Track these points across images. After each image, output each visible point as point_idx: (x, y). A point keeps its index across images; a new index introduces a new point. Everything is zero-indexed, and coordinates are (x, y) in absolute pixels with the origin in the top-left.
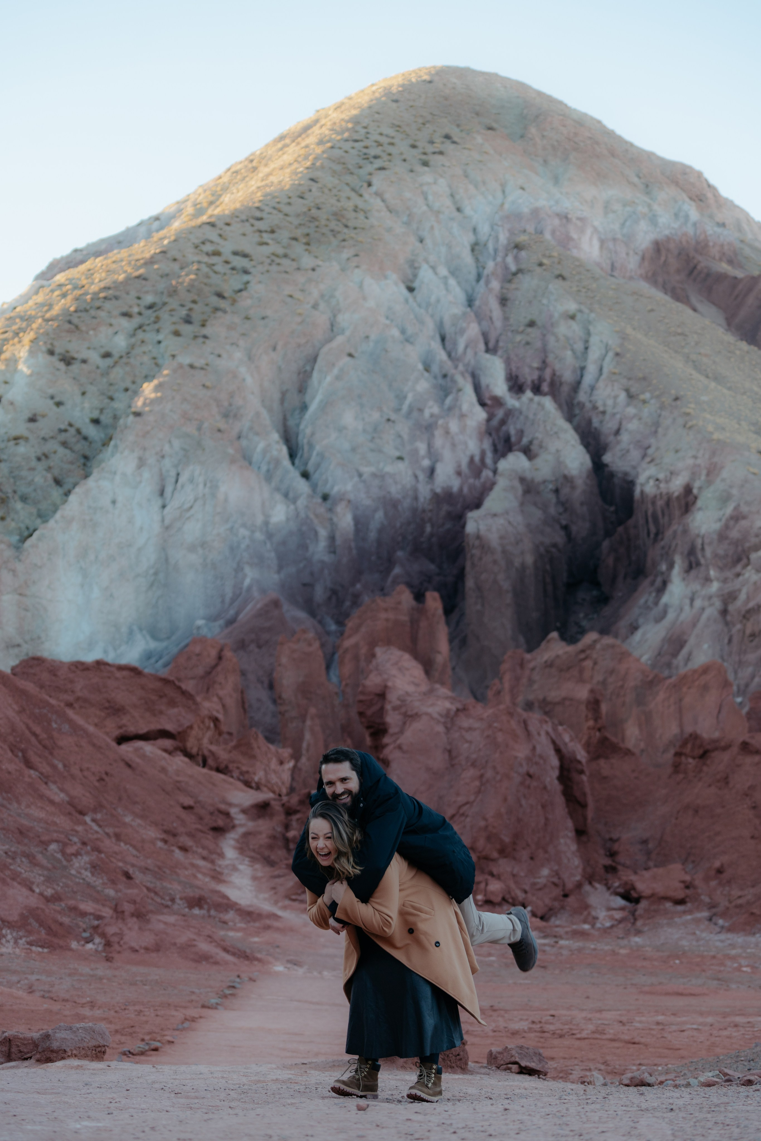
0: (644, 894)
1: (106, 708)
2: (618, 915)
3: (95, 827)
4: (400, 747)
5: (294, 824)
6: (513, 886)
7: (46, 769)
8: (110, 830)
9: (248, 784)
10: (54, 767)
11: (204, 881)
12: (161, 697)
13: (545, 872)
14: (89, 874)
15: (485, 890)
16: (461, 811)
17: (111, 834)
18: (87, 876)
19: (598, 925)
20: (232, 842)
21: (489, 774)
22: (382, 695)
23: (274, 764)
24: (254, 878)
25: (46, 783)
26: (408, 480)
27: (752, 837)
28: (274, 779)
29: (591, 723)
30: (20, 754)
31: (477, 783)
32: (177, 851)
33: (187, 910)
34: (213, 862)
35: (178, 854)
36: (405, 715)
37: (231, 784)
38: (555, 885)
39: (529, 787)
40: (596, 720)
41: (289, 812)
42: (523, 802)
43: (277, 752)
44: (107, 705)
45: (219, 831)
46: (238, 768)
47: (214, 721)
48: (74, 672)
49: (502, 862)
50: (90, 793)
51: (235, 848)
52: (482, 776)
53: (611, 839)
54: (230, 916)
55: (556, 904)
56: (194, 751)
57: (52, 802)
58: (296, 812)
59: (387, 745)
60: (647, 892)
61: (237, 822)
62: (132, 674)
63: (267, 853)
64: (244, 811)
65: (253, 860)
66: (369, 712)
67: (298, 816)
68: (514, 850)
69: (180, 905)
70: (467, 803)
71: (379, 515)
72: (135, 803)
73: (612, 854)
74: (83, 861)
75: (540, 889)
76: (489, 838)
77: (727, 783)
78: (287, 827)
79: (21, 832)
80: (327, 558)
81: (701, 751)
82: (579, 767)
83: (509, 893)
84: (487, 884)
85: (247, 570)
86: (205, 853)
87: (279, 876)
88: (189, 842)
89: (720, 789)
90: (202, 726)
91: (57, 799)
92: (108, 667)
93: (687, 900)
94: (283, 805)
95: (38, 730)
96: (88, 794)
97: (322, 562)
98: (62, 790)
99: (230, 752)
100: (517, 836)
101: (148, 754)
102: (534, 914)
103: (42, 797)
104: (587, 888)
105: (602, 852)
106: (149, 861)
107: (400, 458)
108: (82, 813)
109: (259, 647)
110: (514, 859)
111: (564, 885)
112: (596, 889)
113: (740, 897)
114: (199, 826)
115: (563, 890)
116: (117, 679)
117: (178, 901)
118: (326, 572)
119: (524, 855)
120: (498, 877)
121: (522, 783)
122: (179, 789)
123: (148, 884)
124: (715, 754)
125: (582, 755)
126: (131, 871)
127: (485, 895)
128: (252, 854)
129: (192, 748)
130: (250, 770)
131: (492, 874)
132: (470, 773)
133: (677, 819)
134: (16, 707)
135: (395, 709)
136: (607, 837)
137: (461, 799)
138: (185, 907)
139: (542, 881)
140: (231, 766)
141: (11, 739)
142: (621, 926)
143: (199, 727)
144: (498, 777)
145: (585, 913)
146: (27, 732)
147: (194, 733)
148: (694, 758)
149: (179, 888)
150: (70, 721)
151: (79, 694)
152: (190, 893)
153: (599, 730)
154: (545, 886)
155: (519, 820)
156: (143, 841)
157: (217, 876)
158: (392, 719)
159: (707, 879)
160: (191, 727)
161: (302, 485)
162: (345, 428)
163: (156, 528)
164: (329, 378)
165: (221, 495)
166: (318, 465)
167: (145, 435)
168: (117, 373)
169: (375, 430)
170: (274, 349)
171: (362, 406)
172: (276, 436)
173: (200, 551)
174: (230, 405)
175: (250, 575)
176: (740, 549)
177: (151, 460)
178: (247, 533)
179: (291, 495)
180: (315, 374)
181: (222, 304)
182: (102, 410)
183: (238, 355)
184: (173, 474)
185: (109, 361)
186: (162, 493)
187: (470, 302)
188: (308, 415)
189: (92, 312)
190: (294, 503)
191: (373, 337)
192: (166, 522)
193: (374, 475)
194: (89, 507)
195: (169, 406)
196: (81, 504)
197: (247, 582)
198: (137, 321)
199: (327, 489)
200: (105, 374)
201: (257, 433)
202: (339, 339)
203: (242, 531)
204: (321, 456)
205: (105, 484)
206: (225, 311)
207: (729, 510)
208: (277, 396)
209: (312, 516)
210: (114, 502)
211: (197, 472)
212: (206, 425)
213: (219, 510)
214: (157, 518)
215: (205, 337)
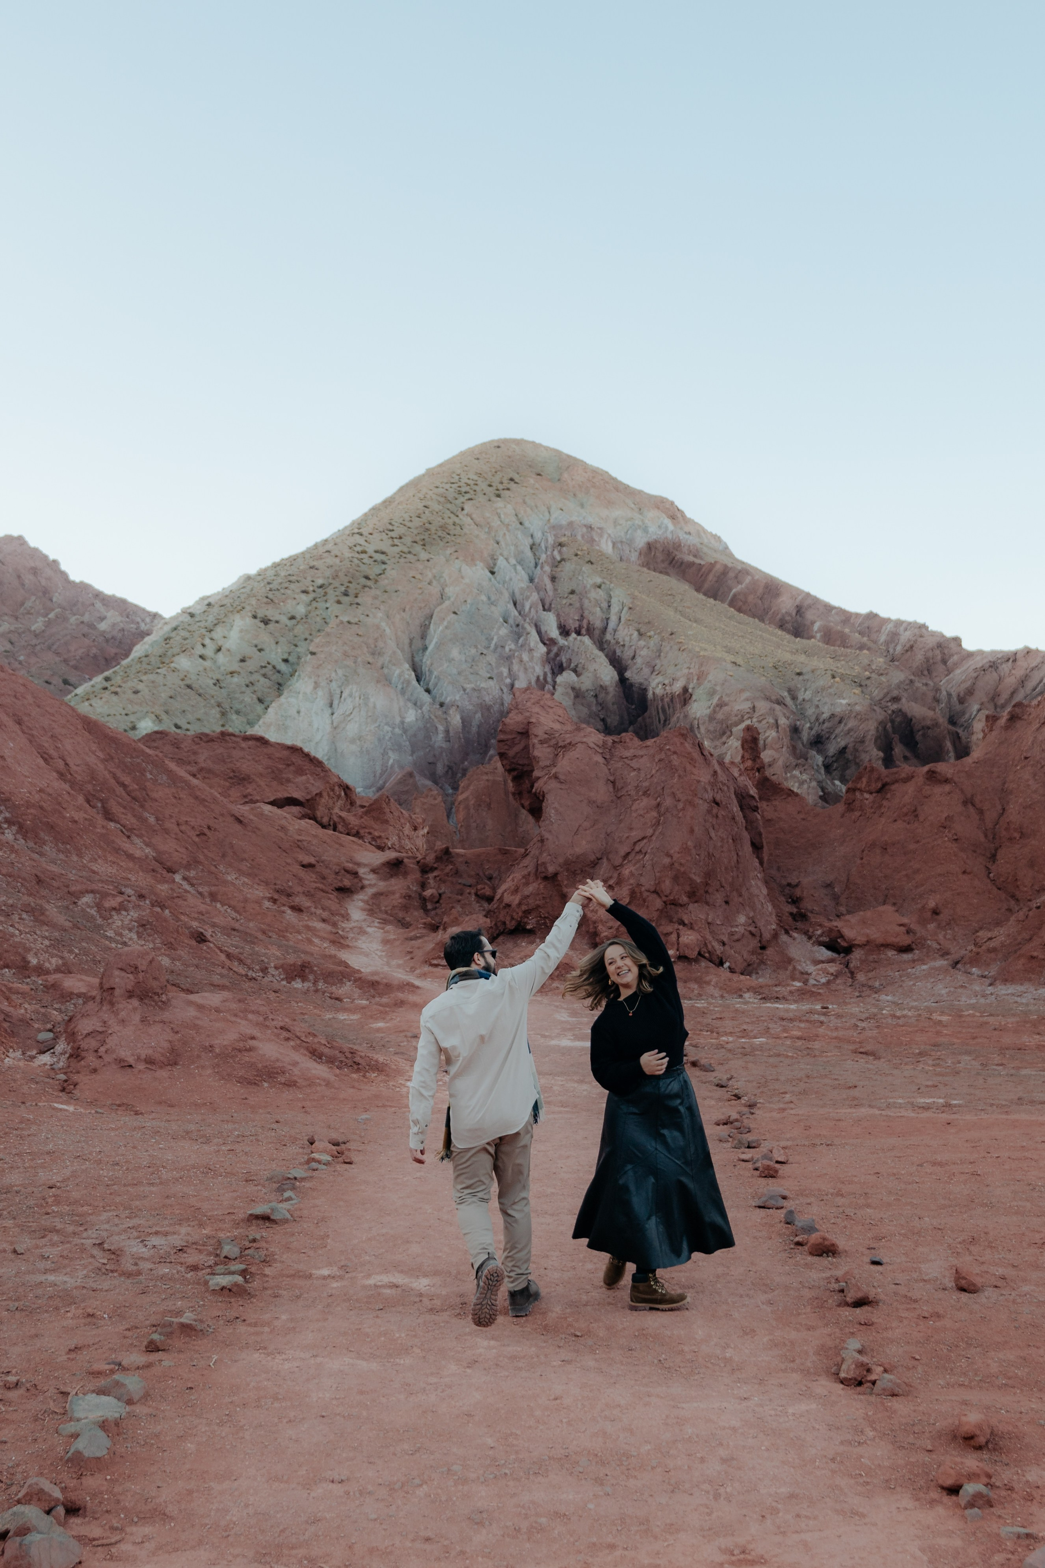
0: (856, 942)
1: (231, 778)
2: (833, 968)
3: (187, 887)
4: (556, 777)
5: (431, 881)
6: (709, 937)
7: (130, 820)
8: (204, 889)
9: (381, 848)
10: (143, 820)
11: (321, 946)
12: (288, 765)
13: (742, 919)
14: (135, 937)
15: (678, 944)
16: (637, 848)
17: (206, 894)
18: (130, 939)
19: (812, 982)
20: (361, 904)
21: (668, 802)
22: (525, 734)
23: (407, 829)
24: (385, 942)
25: (129, 837)
26: (496, 692)
27: (964, 872)
28: (408, 845)
29: (749, 763)
30: (99, 805)
31: (655, 814)
32: (289, 911)
33: (284, 983)
34: (335, 925)
35: (290, 915)
36: (556, 746)
37: (361, 846)
38: (753, 934)
39: (717, 817)
40: (754, 760)
41: (425, 869)
42: (713, 834)
43: (411, 817)
44: (232, 775)
45: (344, 891)
46: (370, 833)
47: (344, 790)
48: (199, 744)
49: (691, 907)
50: (187, 848)
51: (364, 910)
52: (658, 805)
53: (789, 885)
54: (346, 988)
55: (754, 958)
56: (325, 820)
57: (131, 857)
58: (433, 869)
59: (539, 778)
60: (861, 940)
61: (366, 882)
62: (258, 744)
63: (401, 915)
64: (374, 871)
65: (385, 922)
66: (511, 753)
67: (435, 873)
68: (707, 892)
69: (275, 977)
70: (643, 838)
71: (478, 716)
72: (243, 860)
73: (795, 901)
74: (129, 917)
75: (738, 940)
76: (676, 879)
77: (917, 816)
78: (423, 886)
79: (39, 881)
80: (444, 745)
81: (879, 785)
82: (753, 803)
83: (706, 944)
84: (678, 937)
85: (390, 753)
86: (325, 915)
87: (416, 938)
88: (305, 902)
89: (909, 823)
90: (331, 793)
91: (138, 854)
92: (233, 738)
93: (914, 946)
94: (418, 862)
95: (127, 780)
96: (183, 850)
97: (441, 747)
98: (147, 845)
99: (362, 817)
100: (709, 875)
101: (266, 812)
102: (732, 970)
103: (117, 850)
104: (784, 938)
105: (783, 899)
106: (251, 925)
107: (491, 678)
108: (170, 870)
110: (707, 903)
111: (761, 936)
112: (794, 939)
113: (990, 939)
114: (321, 886)
115: (760, 941)
116: (242, 749)
117: (272, 971)
118: (444, 754)
119: (719, 898)
120: (691, 927)
121: (709, 812)
122: (298, 846)
123: (232, 950)
124: (893, 787)
125: (753, 791)
126: (208, 934)
127: (678, 950)
128: (385, 916)
129: (322, 817)
130: (383, 834)
131: (682, 923)
132: (645, 802)
133: (862, 859)
134: (101, 755)
135: (542, 742)
136: (784, 882)
137: (636, 834)
138: (282, 980)
139: (741, 929)
140: (362, 832)
141: (89, 787)
142: (838, 981)
143: (329, 795)
144: (680, 805)
145: (790, 968)
146: (112, 781)
147: (323, 800)
148: (871, 793)
149: (278, 954)
150: (169, 772)
151: (203, 765)
152: (291, 959)
153: (758, 770)
154: (743, 935)
155: (710, 856)
156: (246, 900)
157: (339, 941)
158: (541, 752)
159: (923, 922)
160: (320, 795)
161: (426, 697)
162: (453, 659)
163: (328, 728)
164: (441, 628)
165: (371, 705)
166: (436, 684)
167: (319, 667)
168: (300, 629)
169: (473, 660)
170: (404, 611)
171: (464, 645)
172: (407, 666)
173: (358, 743)
174: (376, 646)
175: (393, 757)
176: (724, 725)
177: (323, 683)
178: (390, 729)
179: (418, 704)
180: (432, 626)
181: (369, 583)
182: (289, 653)
183: (380, 615)
184: (338, 692)
185: (294, 621)
186: (331, 705)
187: (531, 580)
188: (428, 653)
189: (282, 591)
190: (421, 709)
191: (469, 601)
192: (335, 724)
193: (474, 689)
194: (282, 716)
195: (334, 648)
196: (276, 714)
197: (391, 761)
198: (312, 595)
199: (442, 700)
200: (291, 630)
201: (394, 665)
202: (447, 603)
203: (387, 728)
204: (438, 678)
205: (292, 700)
206: (370, 588)
207: (715, 701)
208: (407, 641)
209: (433, 717)
210: (298, 712)
211: (354, 690)
212: (359, 659)
213: (370, 714)
214: (328, 721)
215: (358, 604)
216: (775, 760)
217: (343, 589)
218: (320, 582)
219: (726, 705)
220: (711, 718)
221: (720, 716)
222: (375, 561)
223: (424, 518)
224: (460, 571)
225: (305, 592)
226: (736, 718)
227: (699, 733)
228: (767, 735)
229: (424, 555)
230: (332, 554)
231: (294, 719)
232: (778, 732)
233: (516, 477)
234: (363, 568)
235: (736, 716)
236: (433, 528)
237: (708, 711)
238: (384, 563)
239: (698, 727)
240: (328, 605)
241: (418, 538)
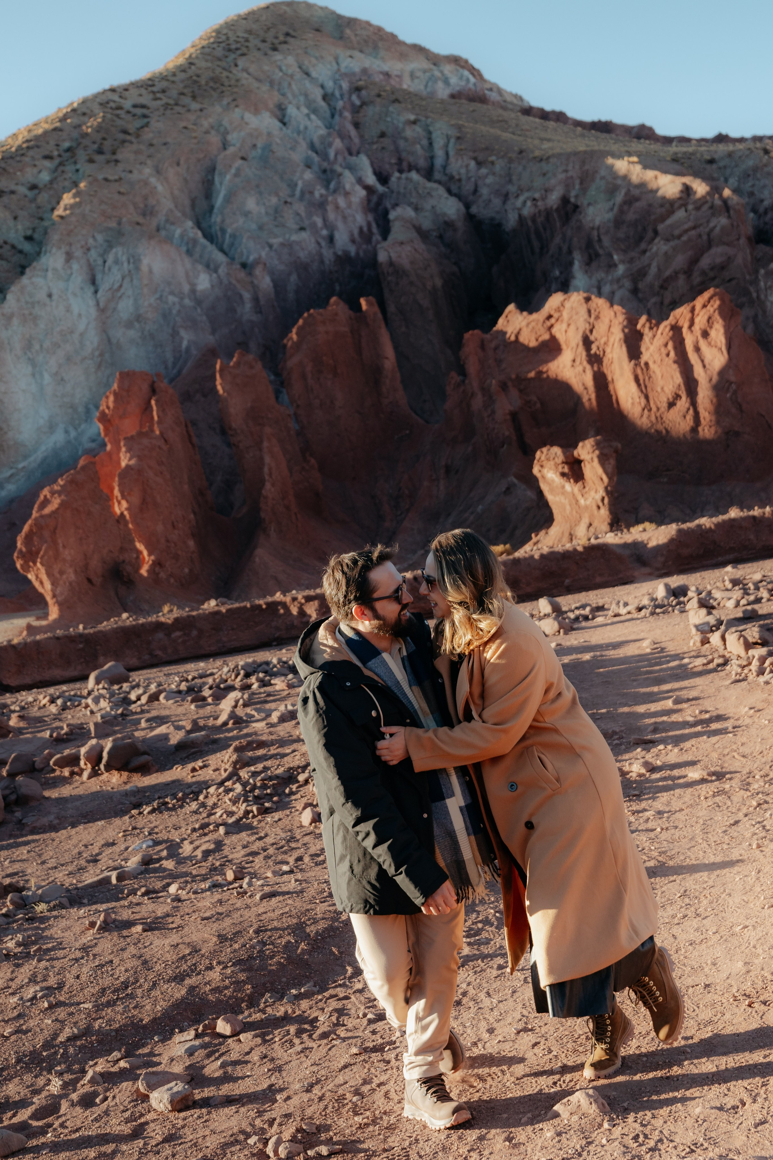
26: (312, 246)
71: (294, 278)
80: (254, 318)
85: (183, 333)
97: (251, 322)
107: (302, 229)
109: (205, 396)
118: (256, 329)
161: (220, 257)
162: (250, 212)
163: (93, 312)
164: (228, 177)
165: (144, 268)
166: (232, 245)
167: (69, 233)
168: (43, 197)
169: (276, 211)
170: (178, 164)
171: (261, 193)
172: (190, 224)
173: (137, 325)
174: (146, 206)
175: (186, 337)
176: (640, 228)
177: (78, 253)
178: (176, 300)
179: (212, 266)
180: (217, 179)
181: (128, 138)
182: (34, 229)
183: (147, 171)
184: (100, 262)
185: (36, 191)
186: (93, 281)
187: (329, 126)
188: (215, 210)
189: (18, 158)
190: (216, 271)
191: (259, 145)
192: (102, 305)
193: (282, 245)
194: (27, 303)
195: (88, 208)
196: (18, 300)
197: (185, 344)
198: (57, 161)
199: (244, 259)
200: (34, 200)
201: (173, 224)
202: (231, 150)
203: (171, 299)
204: (234, 236)
205: (39, 281)
206: (131, 142)
207: (619, 198)
208: (187, 202)
209: (234, 282)
210: (50, 296)
211: (120, 253)
212: (124, 220)
213: (145, 282)
214: (92, 303)
215: (117, 161)
216: (730, 259)
217: (95, 147)
218: (67, 145)
219: (637, 199)
220: (618, 222)
221: (631, 216)
222: (134, 115)
223: (190, 72)
224: (242, 118)
225: (48, 157)
226: (663, 210)
227: (601, 247)
228: (712, 225)
229: (195, 106)
230: (79, 112)
231: (45, 305)
232: (729, 217)
233: (292, 32)
234: (119, 122)
235: (662, 206)
236: (203, 82)
237: (610, 216)
238: (145, 116)
239: (600, 240)
240: (78, 166)
241: (185, 91)
